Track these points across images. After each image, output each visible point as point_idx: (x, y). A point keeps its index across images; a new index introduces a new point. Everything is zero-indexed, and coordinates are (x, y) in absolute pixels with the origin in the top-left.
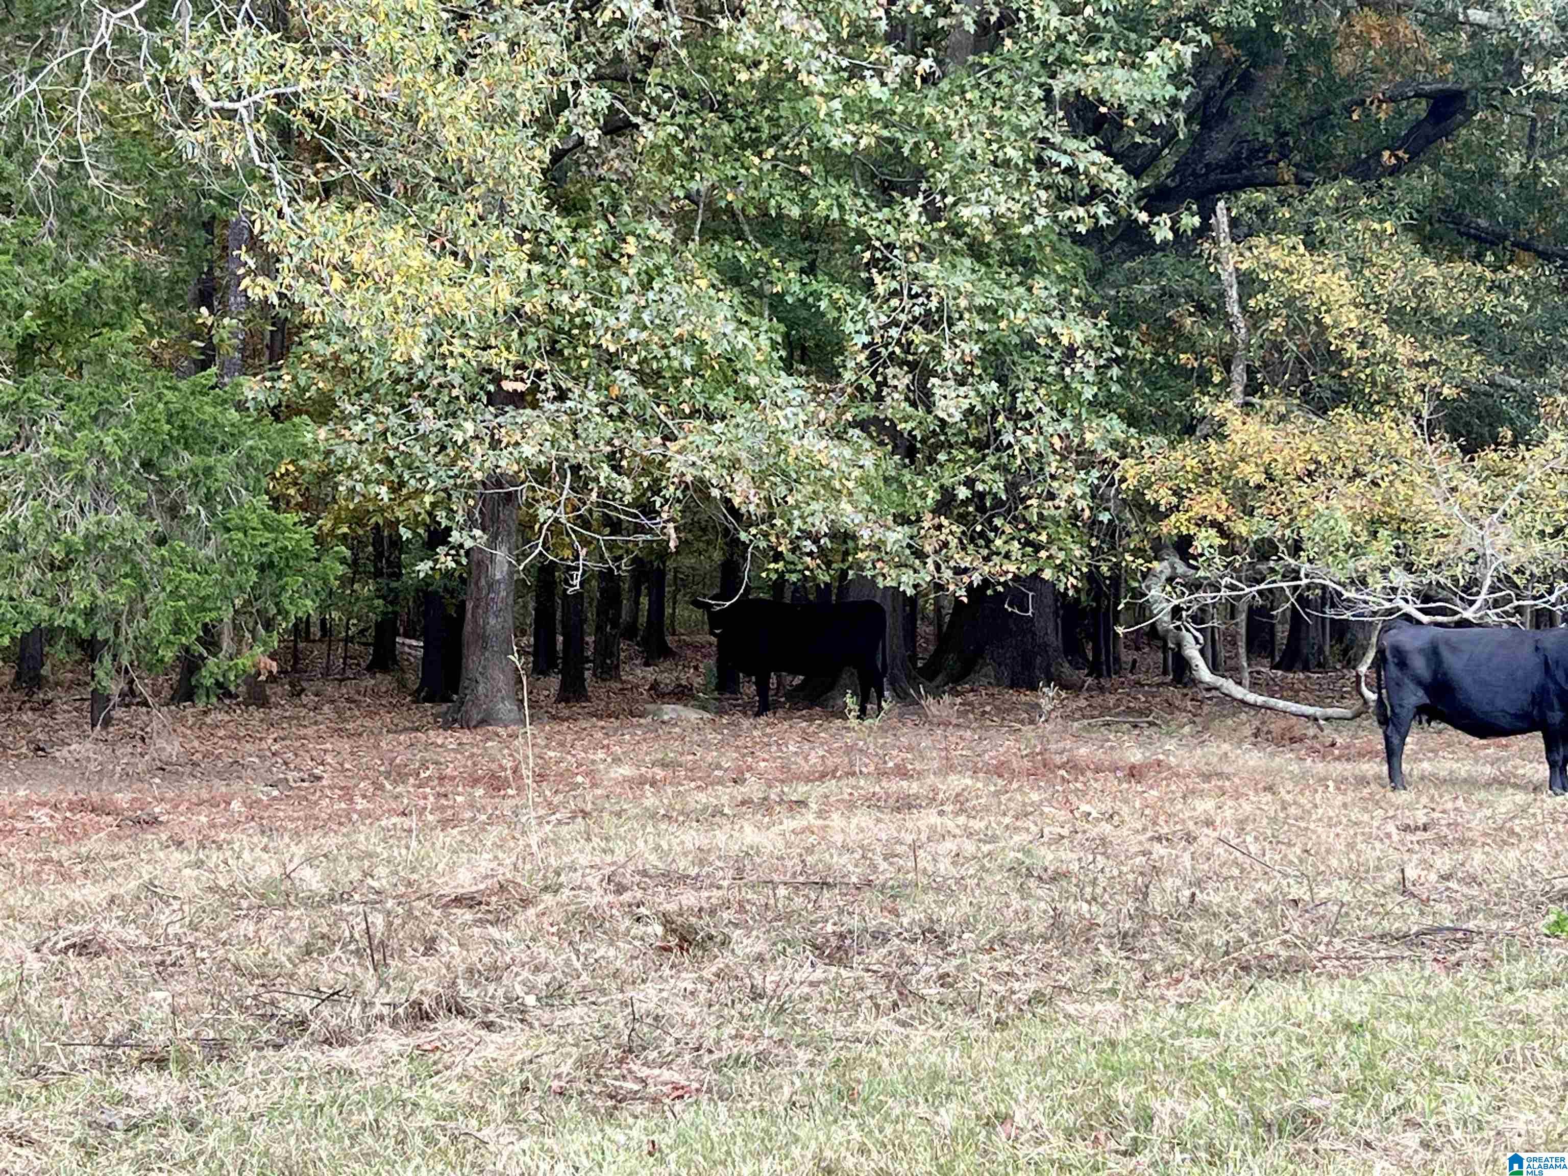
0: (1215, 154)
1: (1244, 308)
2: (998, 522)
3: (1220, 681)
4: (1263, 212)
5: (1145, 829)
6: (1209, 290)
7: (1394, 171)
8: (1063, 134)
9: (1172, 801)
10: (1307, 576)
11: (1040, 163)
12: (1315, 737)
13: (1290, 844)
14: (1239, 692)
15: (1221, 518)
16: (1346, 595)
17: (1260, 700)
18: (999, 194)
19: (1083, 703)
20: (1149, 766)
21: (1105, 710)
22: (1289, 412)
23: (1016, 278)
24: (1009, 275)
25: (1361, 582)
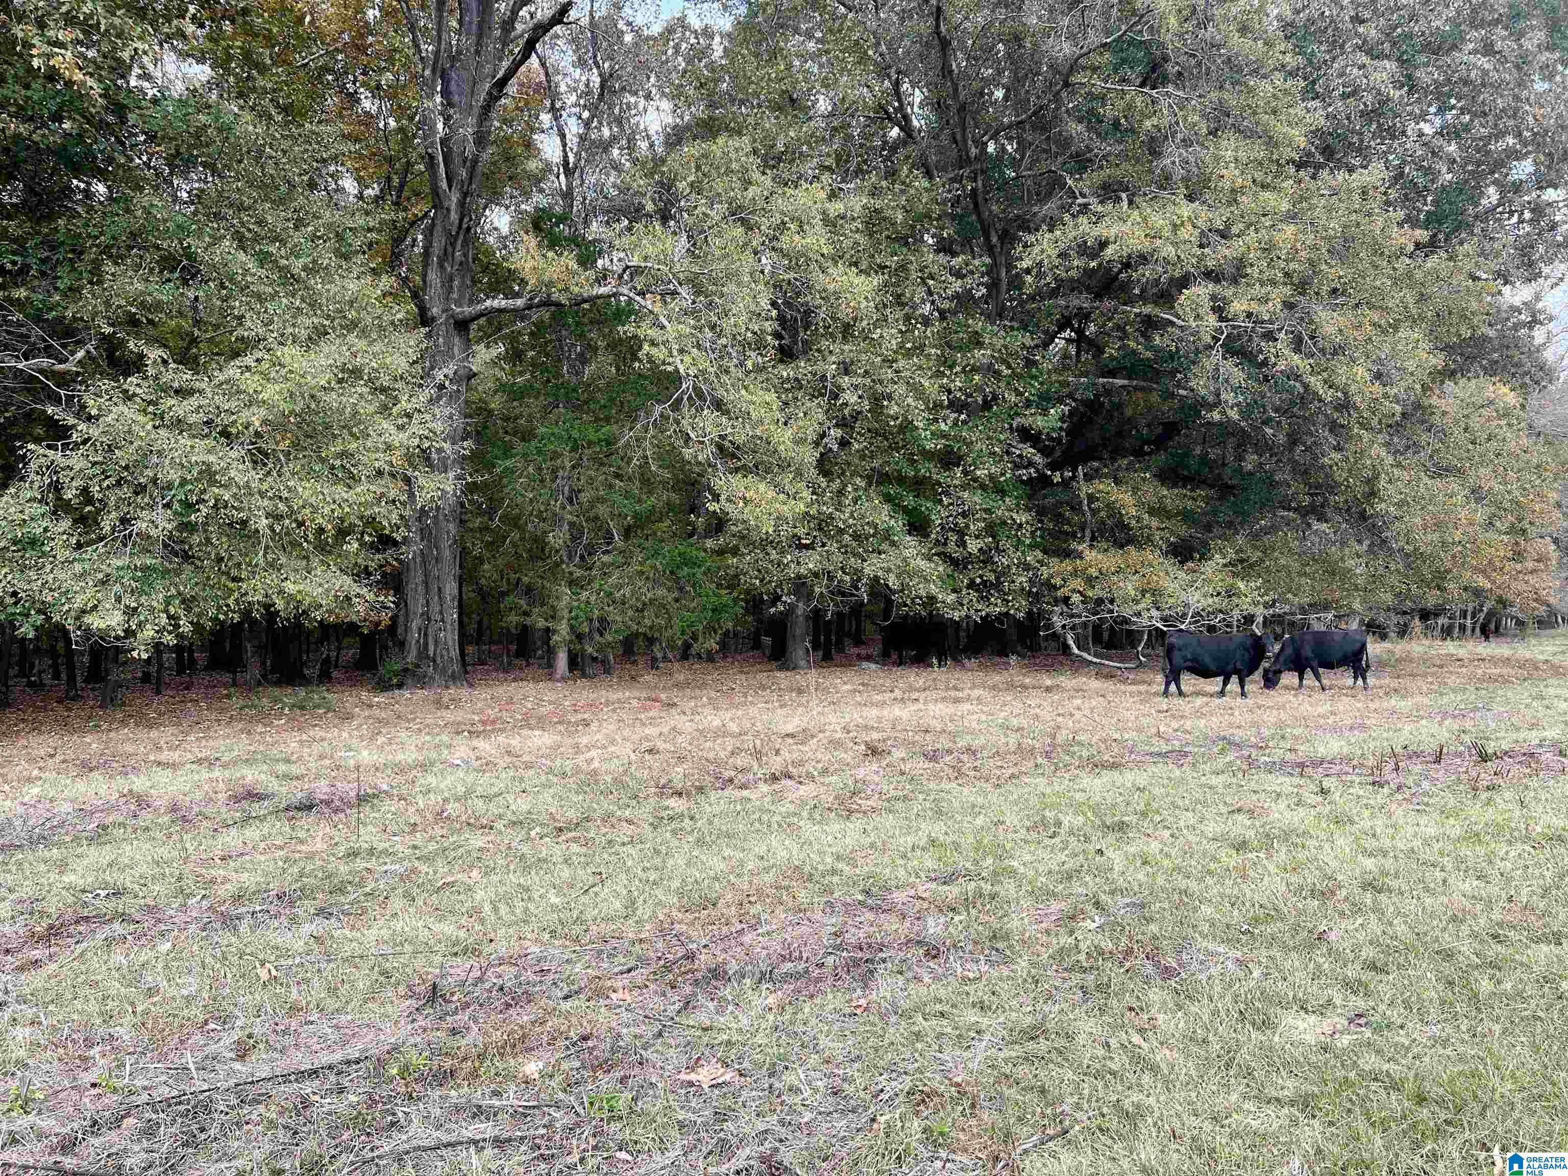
0: (1078, 448)
1: (1090, 508)
2: (992, 592)
3: (1082, 654)
4: (1097, 470)
5: (1053, 711)
6: (1076, 501)
7: (1149, 454)
8: (1017, 441)
9: (1064, 700)
10: (1117, 612)
11: (1008, 453)
12: (1121, 676)
13: (1112, 717)
14: (1090, 658)
15: (1081, 589)
16: (1133, 619)
17: (1098, 661)
18: (992, 465)
19: (1027, 662)
20: (1053, 687)
21: (1036, 665)
22: (1109, 548)
24: (996, 496)
25: (1139, 614)
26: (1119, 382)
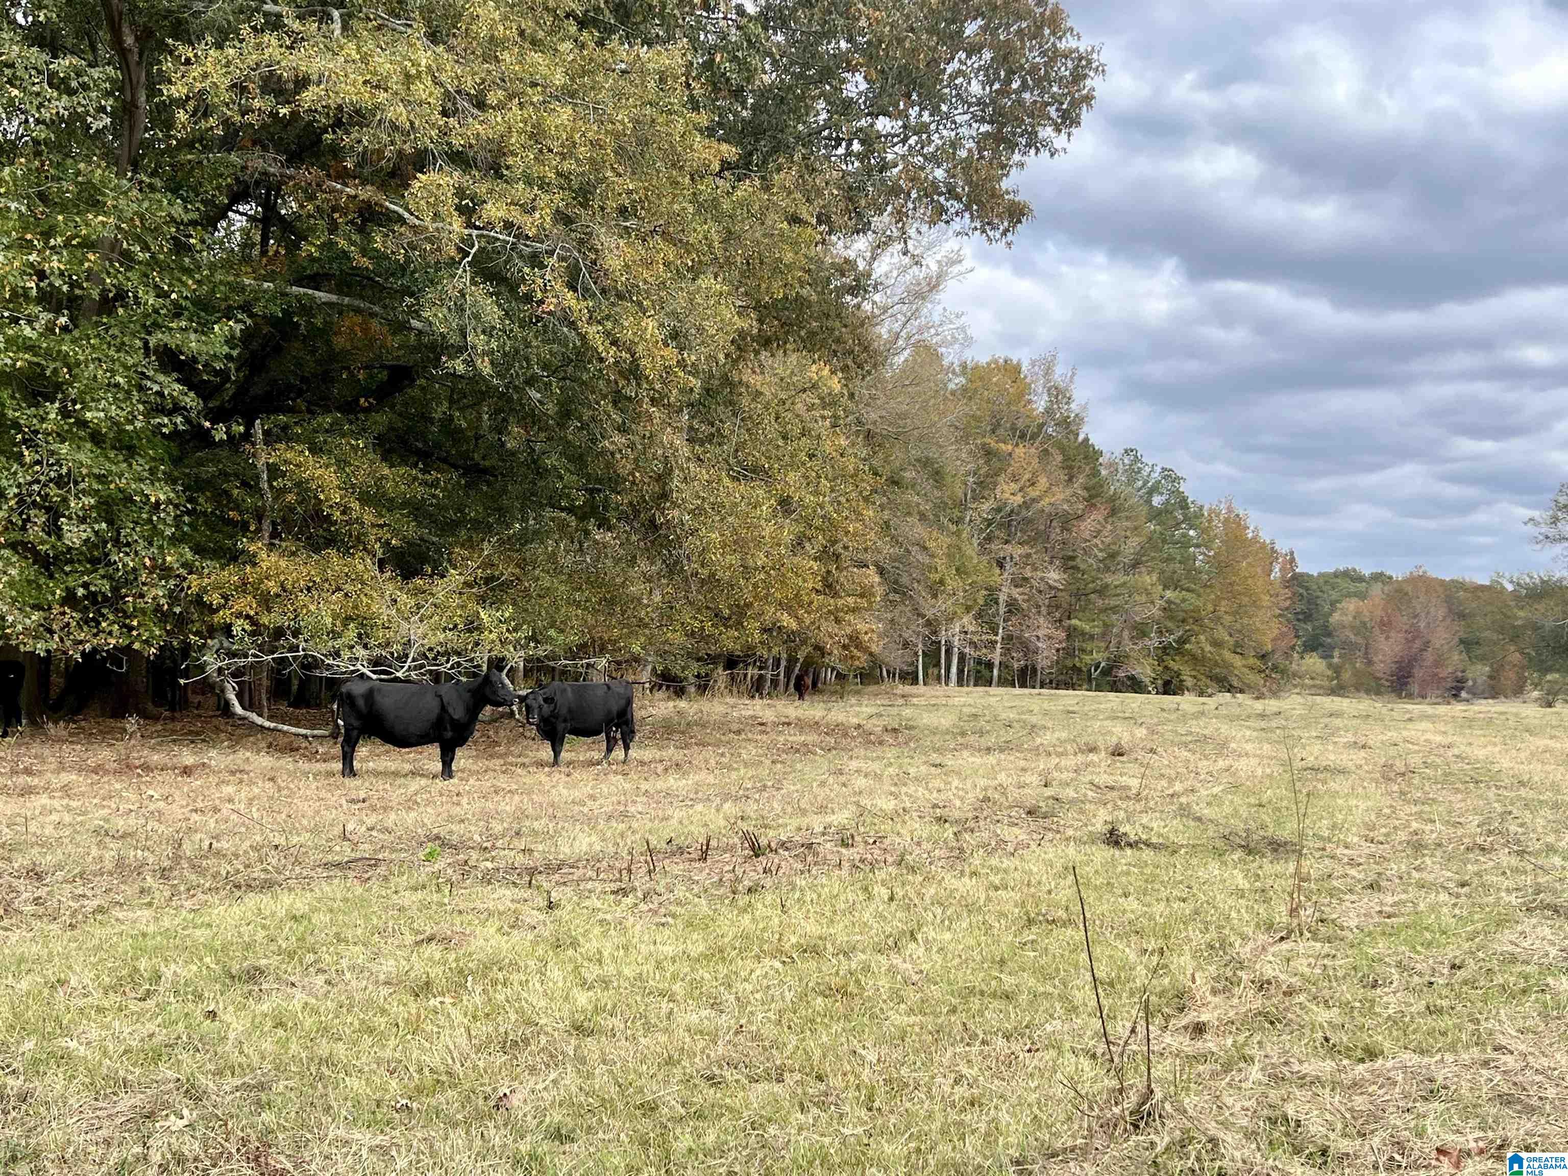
0: (257, 390)
1: (271, 487)
2: (105, 611)
3: (248, 714)
4: (285, 428)
5: (188, 805)
6: (250, 473)
7: (366, 410)
8: (155, 371)
9: (208, 788)
10: (304, 650)
11: (141, 388)
12: (306, 748)
13: (280, 812)
14: (259, 721)
15: (252, 613)
16: (327, 661)
17: (273, 725)
18: (110, 404)
19: (160, 728)
20: (196, 767)
21: (174, 732)
22: (298, 550)
23: (121, 458)
24: (116, 455)
25: (337, 654)
26: (322, 296)
